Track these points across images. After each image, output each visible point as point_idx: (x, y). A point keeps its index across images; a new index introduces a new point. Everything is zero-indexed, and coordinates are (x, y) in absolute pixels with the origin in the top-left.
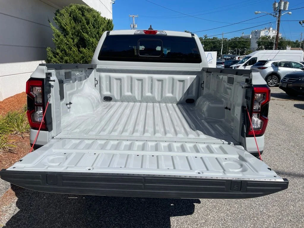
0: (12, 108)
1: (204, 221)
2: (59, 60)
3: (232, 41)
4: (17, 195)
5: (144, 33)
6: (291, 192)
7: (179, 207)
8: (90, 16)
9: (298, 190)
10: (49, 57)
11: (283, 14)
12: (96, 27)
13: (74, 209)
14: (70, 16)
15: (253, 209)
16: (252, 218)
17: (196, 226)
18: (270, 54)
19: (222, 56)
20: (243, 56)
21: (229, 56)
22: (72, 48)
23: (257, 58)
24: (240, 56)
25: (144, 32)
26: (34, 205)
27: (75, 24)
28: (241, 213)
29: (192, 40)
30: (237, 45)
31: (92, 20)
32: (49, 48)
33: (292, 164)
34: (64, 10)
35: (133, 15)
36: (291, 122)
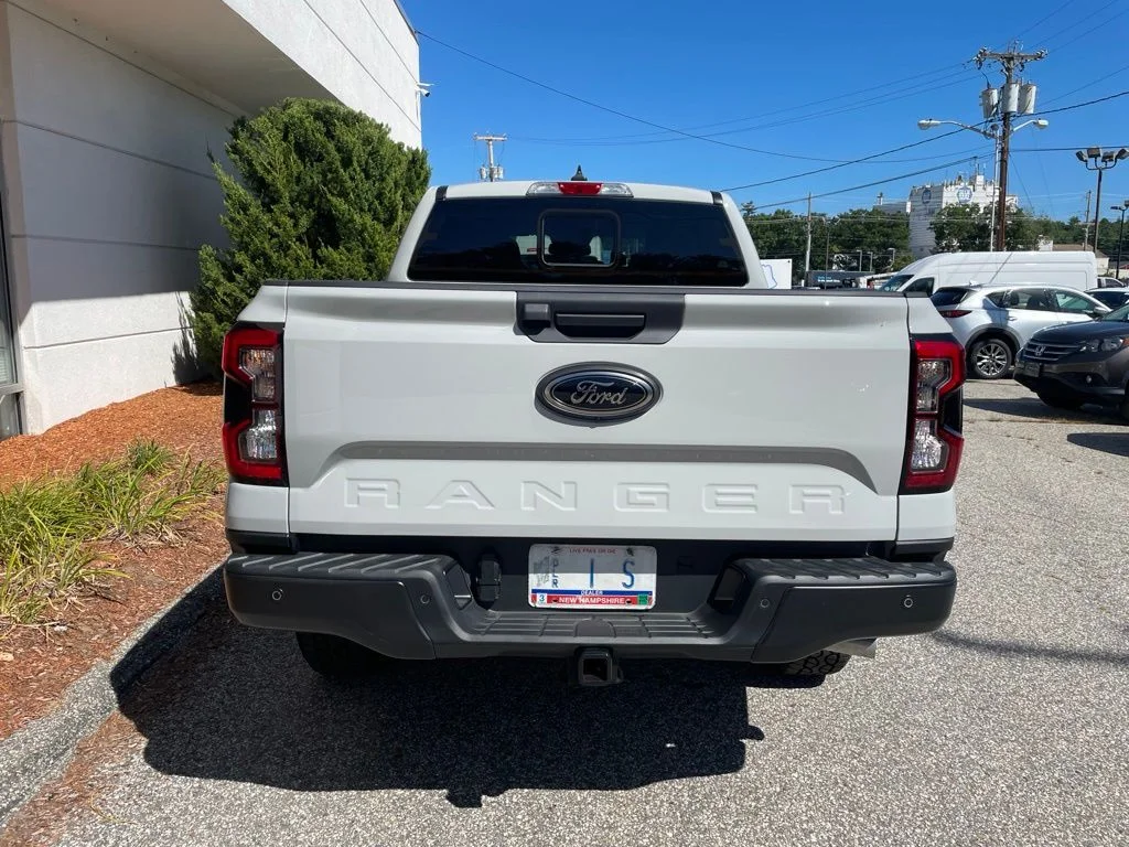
0: (83, 457)
1: (778, 789)
2: (242, 290)
3: (843, 222)
4: (142, 728)
5: (557, 191)
6: (1061, 702)
7: (693, 751)
8: (354, 139)
9: (1081, 694)
10: (208, 278)
11: (1017, 127)
12: (375, 176)
13: (344, 764)
14: (285, 138)
15: (935, 752)
16: (934, 775)
17: (753, 804)
18: (978, 267)
19: (811, 277)
20: (885, 275)
21: (835, 276)
22: (289, 247)
23: (932, 280)
24: (875, 276)
25: (561, 189)
26: (207, 756)
27: (302, 167)
28: (896, 763)
29: (715, 213)
30: (861, 236)
31: (359, 152)
32: (210, 249)
33: (1062, 618)
34: (263, 118)
35: (488, 135)
36: (1057, 490)
